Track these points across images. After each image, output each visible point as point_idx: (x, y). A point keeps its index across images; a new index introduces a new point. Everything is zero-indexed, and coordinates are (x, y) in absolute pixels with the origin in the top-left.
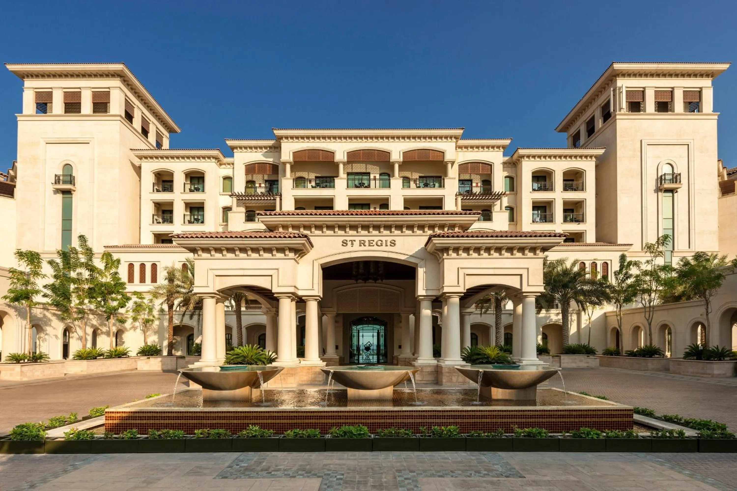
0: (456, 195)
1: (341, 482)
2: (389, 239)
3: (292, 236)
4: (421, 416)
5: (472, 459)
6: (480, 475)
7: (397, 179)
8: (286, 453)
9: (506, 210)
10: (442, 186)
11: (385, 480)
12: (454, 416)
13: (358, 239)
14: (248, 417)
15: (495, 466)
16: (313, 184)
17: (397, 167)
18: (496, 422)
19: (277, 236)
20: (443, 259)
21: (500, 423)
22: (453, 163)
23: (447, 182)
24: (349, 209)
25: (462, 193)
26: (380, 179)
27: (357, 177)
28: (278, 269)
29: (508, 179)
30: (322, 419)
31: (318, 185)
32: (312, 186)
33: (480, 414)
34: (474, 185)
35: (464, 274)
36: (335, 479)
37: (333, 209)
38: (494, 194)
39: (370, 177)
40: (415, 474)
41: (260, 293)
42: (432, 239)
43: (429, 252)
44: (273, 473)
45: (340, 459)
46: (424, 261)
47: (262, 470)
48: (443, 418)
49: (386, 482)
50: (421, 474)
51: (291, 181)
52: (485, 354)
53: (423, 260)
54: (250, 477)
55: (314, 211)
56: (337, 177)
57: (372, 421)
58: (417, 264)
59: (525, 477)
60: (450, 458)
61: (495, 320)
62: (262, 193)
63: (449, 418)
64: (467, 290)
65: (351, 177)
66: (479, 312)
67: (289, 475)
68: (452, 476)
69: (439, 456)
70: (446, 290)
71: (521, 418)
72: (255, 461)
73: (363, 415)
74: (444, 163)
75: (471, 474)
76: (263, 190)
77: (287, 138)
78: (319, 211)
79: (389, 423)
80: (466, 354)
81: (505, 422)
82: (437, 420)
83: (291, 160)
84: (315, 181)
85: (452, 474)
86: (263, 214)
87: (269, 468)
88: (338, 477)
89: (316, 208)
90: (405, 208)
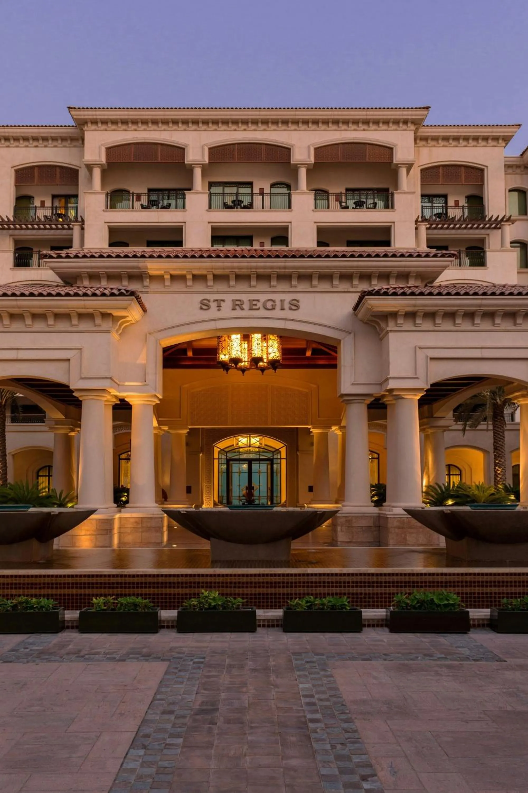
0: (417, 221)
1: (202, 666)
2: (288, 298)
3: (107, 292)
4: (340, 582)
5: (422, 642)
6: (431, 658)
7: (303, 193)
8: (105, 635)
9: (511, 247)
10: (389, 205)
11: (273, 663)
12: (397, 582)
13: (229, 298)
14: (36, 584)
15: (460, 649)
16: (144, 200)
17: (303, 173)
18: (471, 593)
19: (80, 293)
20: (387, 332)
21: (479, 593)
22: (409, 166)
23: (398, 198)
24: (212, 246)
25: (428, 217)
26: (271, 194)
27: (227, 190)
28: (80, 349)
29: (516, 194)
30: (166, 587)
31: (152, 204)
32: (142, 205)
33: (444, 578)
34: (451, 202)
35: (427, 357)
36: (191, 663)
37: (182, 246)
38: (490, 219)
39: (252, 191)
40: (324, 657)
41: (43, 391)
42: (366, 297)
43: (361, 321)
44: (87, 657)
45: (198, 641)
46: (352, 334)
47: (68, 654)
48: (377, 587)
49: (275, 666)
50: (334, 657)
51: (102, 198)
52: (468, 496)
53: (350, 333)
54: (49, 661)
55: (148, 250)
56: (190, 189)
57: (253, 591)
58: (339, 341)
59: (505, 661)
60: (385, 641)
61: (492, 441)
62: (46, 217)
63: (389, 587)
64: (432, 385)
65: (215, 190)
66: (461, 427)
67: (115, 658)
68: (385, 660)
69: (367, 638)
70: (392, 385)
71: (515, 586)
72: (54, 644)
73: (237, 581)
74: (393, 167)
75: (417, 657)
76: (48, 213)
77: (95, 122)
78: (158, 250)
79: (284, 594)
80: (432, 496)
81: (487, 593)
82: (367, 589)
83: (103, 160)
84: (149, 197)
85: (384, 657)
86: (55, 256)
87: (80, 651)
88: (196, 660)
89: (150, 244)
90: (320, 244)
